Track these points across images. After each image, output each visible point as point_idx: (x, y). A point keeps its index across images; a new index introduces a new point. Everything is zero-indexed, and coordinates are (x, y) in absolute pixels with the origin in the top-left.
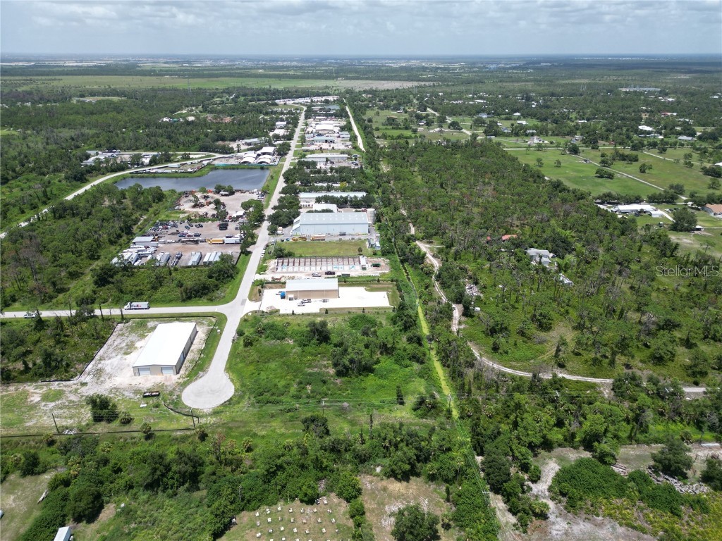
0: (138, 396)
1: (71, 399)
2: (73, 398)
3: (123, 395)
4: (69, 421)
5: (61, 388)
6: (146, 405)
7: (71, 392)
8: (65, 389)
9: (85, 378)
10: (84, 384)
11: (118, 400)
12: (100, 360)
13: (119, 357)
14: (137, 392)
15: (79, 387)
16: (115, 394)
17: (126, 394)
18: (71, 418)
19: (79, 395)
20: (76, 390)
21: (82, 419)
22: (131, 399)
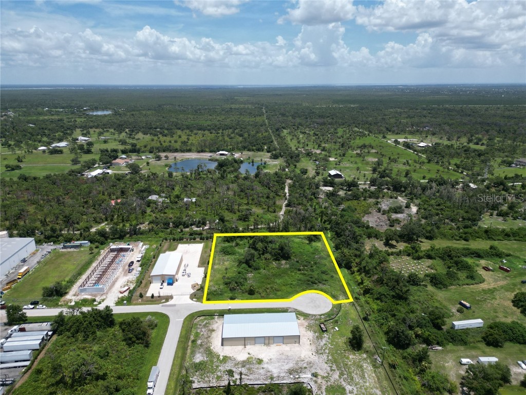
0: (326, 335)
1: (337, 377)
2: (336, 375)
3: (325, 344)
4: (365, 367)
5: (324, 391)
6: (336, 328)
7: (327, 381)
8: (324, 387)
9: (306, 377)
10: (315, 375)
11: (331, 345)
12: (272, 378)
13: (265, 366)
14: (320, 338)
15: (319, 377)
16: (324, 350)
17: (322, 344)
18: (361, 367)
19: (331, 373)
20: (323, 377)
21: (360, 359)
22: (329, 338)
